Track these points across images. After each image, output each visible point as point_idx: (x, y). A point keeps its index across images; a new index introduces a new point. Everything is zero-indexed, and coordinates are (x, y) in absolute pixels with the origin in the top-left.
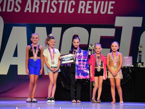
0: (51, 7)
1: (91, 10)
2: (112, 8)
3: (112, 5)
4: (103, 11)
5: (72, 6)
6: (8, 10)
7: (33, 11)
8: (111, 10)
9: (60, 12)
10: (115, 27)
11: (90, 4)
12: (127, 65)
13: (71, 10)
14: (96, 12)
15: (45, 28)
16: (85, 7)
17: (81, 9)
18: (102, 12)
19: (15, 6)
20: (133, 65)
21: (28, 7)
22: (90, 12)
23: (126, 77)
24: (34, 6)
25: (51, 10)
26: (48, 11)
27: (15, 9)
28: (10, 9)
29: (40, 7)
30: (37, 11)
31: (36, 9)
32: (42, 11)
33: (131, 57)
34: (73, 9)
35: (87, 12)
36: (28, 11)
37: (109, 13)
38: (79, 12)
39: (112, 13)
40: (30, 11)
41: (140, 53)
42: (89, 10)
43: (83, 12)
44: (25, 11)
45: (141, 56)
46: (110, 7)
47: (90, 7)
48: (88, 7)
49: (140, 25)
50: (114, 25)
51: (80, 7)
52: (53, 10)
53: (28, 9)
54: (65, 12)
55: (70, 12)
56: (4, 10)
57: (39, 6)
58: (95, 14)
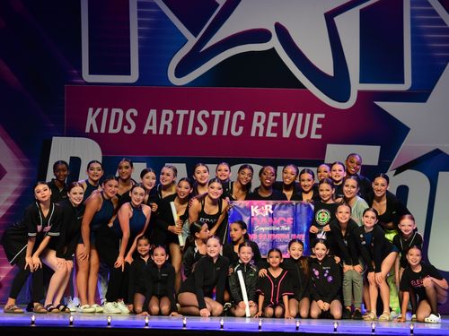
0: (196, 124)
1: (278, 130)
2: (320, 126)
3: (320, 121)
4: (302, 132)
5: (239, 123)
6: (111, 130)
7: (161, 132)
8: (318, 132)
9: (214, 133)
11: (275, 119)
13: (237, 130)
14: (286, 134)
15: (184, 165)
16: (265, 125)
17: (258, 129)
18: (299, 135)
19: (125, 122)
21: (151, 124)
22: (275, 135)
24: (163, 122)
25: (197, 129)
26: (189, 132)
27: (126, 128)
28: (115, 127)
29: (175, 123)
30: (169, 132)
31: (166, 126)
32: (179, 132)
34: (241, 129)
35: (269, 134)
36: (150, 131)
37: (313, 136)
38: (253, 134)
39: (319, 137)
40: (154, 132)
42: (274, 130)
43: (261, 134)
44: (145, 132)
46: (316, 126)
47: (275, 124)
48: (271, 124)
49: (374, 162)
50: (324, 161)
51: (255, 124)
52: (201, 129)
53: (150, 128)
54: (225, 133)
55: (234, 133)
56: (103, 131)
57: (172, 123)
58: (286, 138)
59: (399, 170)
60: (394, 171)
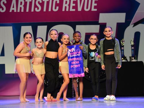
0: (36, 6)
1: (76, 7)
2: (96, 5)
3: (96, 2)
4: (87, 8)
5: (57, 5)
7: (19, 11)
8: (95, 7)
9: (45, 10)
10: (99, 23)
11: (74, 2)
13: (55, 8)
14: (80, 9)
15: (31, 27)
16: (69, 5)
17: (66, 7)
18: (86, 10)
21: (13, 7)
22: (74, 10)
24: (19, 6)
25: (36, 9)
26: (32, 10)
27: (1, 9)
30: (22, 11)
31: (21, 8)
32: (27, 10)
34: (58, 8)
35: (71, 10)
36: (13, 11)
37: (93, 10)
38: (63, 10)
39: (96, 10)
40: (15, 11)
41: (123, 48)
42: (73, 7)
43: (67, 10)
44: (11, 11)
45: (123, 50)
46: (94, 4)
47: (74, 5)
48: (72, 5)
49: (123, 21)
50: (98, 22)
51: (64, 5)
52: (38, 9)
53: (13, 9)
54: (50, 10)
55: (54, 10)
57: (24, 6)
58: (80, 11)
59: (135, 24)
60: (133, 25)
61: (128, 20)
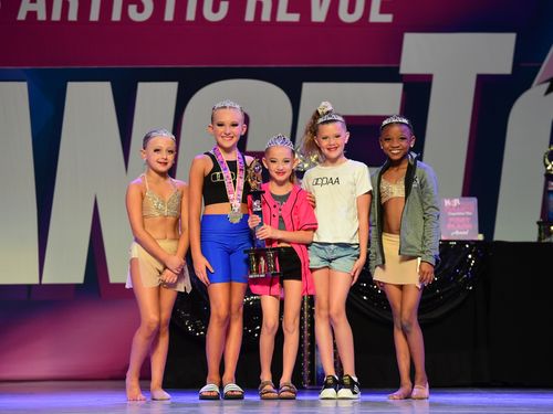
4: (351, 10)
7: (56, 16)
8: (385, 7)
9: (169, 16)
10: (402, 75)
12: (457, 233)
13: (216, 9)
14: (319, 14)
15: (107, 86)
17: (259, 5)
18: (345, 16)
20: (480, 232)
22: (295, 17)
23: (454, 285)
25: (132, 9)
26: (116, 16)
30: (73, 16)
31: (66, 4)
32: (94, 15)
33: (473, 202)
34: (224, 7)
35: (284, 16)
36: (32, 15)
37: (376, 17)
38: (250, 16)
39: (388, 18)
40: (42, 16)
43: (266, 17)
44: (22, 16)
49: (504, 66)
50: (398, 68)
52: (141, 9)
53: (32, 7)
54: (191, 15)
55: (209, 15)
58: (319, 24)
60: (547, 85)
61: (523, 65)
